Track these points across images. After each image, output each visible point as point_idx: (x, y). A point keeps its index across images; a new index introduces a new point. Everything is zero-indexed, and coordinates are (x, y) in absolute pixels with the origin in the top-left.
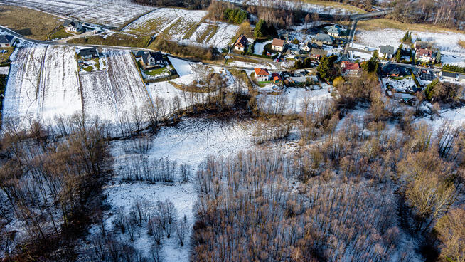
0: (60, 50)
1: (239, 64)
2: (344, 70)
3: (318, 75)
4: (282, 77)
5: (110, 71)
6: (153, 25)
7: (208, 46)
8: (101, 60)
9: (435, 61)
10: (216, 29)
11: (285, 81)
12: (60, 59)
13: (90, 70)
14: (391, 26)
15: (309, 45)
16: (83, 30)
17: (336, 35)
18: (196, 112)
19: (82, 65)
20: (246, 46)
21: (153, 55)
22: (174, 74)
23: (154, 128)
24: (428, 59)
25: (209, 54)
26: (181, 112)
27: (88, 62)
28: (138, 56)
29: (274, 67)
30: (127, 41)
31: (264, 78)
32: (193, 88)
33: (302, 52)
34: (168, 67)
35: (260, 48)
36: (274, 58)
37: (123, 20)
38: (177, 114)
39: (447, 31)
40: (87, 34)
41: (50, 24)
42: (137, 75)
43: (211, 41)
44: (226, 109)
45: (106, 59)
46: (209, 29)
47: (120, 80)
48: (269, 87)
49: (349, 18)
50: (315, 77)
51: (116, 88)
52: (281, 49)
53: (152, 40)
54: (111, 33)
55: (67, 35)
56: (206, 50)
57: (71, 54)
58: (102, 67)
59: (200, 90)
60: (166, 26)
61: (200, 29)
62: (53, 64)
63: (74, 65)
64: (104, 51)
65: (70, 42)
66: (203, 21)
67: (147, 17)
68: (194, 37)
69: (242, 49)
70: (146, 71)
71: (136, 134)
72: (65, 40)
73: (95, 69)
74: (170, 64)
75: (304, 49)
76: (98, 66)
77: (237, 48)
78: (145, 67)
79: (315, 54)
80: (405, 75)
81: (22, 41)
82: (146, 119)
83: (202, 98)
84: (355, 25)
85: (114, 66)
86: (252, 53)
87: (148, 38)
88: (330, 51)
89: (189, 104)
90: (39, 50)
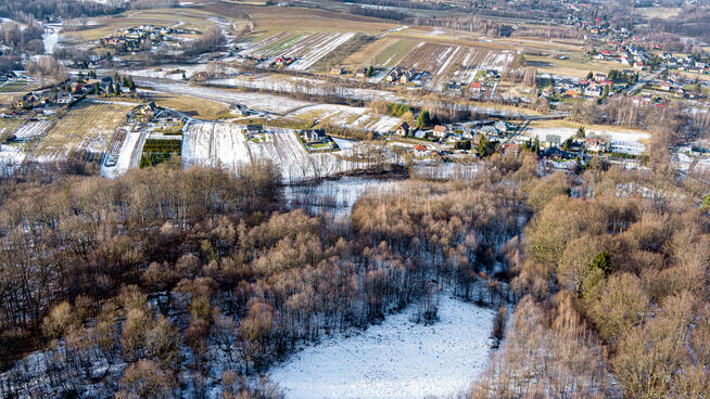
0: (227, 127)
1: (400, 144)
2: (503, 150)
3: (478, 155)
4: (442, 153)
5: (276, 143)
6: (315, 114)
7: (370, 129)
8: (266, 135)
9: (606, 152)
10: (378, 120)
11: (443, 156)
12: (227, 132)
13: (257, 141)
14: (568, 126)
15: (472, 134)
16: (248, 114)
17: (504, 130)
18: (355, 174)
19: (249, 138)
20: (407, 131)
21: (316, 131)
22: (336, 147)
23: (318, 181)
24: (597, 149)
25: (370, 135)
26: (342, 173)
27: (256, 136)
28: (302, 134)
29: (434, 148)
30: (290, 124)
31: (422, 153)
32: (354, 159)
33: (463, 139)
34: (330, 143)
35: (421, 134)
36: (434, 141)
37: (285, 109)
38: (337, 174)
39: (630, 131)
40: (251, 117)
41: (216, 109)
42: (301, 147)
43: (374, 126)
44: (384, 172)
45: (271, 135)
46: (371, 119)
47: (285, 150)
48: (427, 160)
49: (522, 118)
50: (474, 155)
51: (281, 154)
52: (443, 135)
53: (315, 124)
54: (274, 117)
55: (233, 117)
56: (367, 132)
57: (237, 130)
58: (267, 140)
59: (358, 160)
60: (328, 115)
61: (361, 119)
62: (221, 135)
63: (242, 138)
64: (268, 130)
65: (236, 122)
66: (366, 113)
67: (309, 109)
68: (356, 123)
69: (403, 133)
70: (310, 144)
71: (301, 183)
72: (230, 121)
73: (261, 141)
74: (332, 140)
75: (467, 136)
76: (264, 139)
77: (398, 132)
78: (308, 141)
79: (476, 140)
80: (568, 158)
81: (190, 119)
82: (311, 174)
83: (363, 165)
84: (528, 124)
85: (279, 140)
86: (413, 136)
87: (311, 123)
88: (492, 140)
89: (350, 168)
90: (207, 126)
